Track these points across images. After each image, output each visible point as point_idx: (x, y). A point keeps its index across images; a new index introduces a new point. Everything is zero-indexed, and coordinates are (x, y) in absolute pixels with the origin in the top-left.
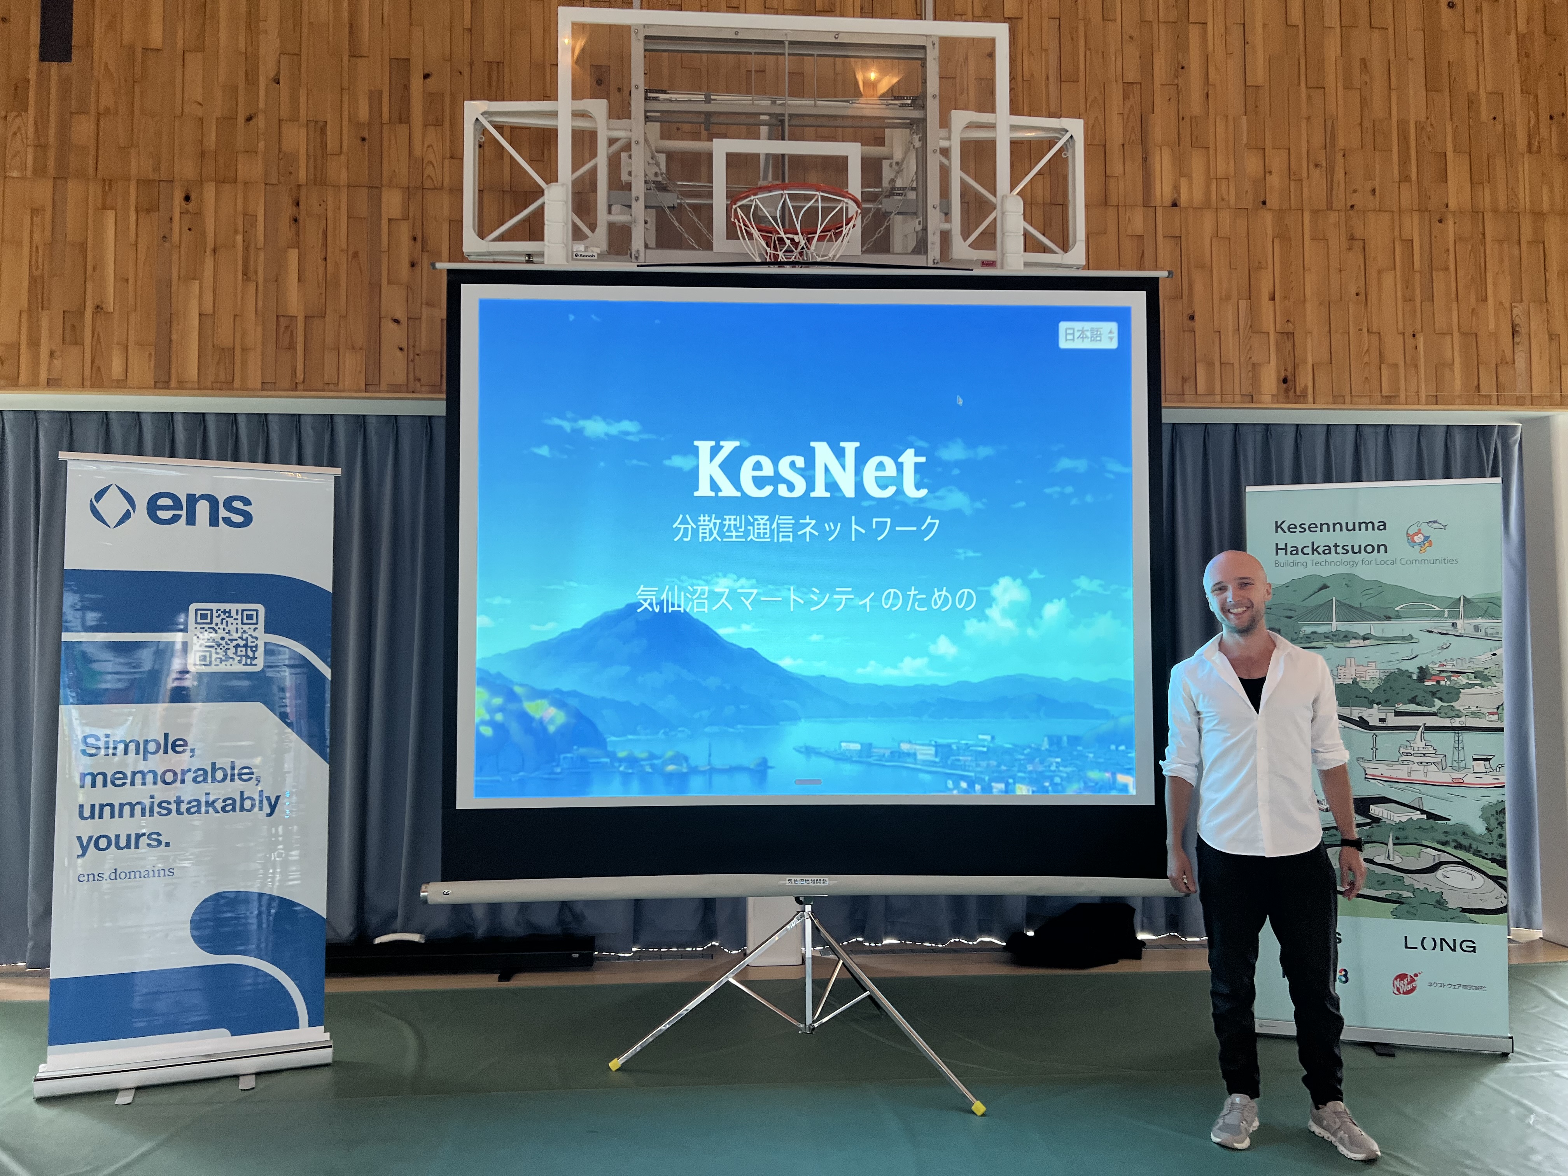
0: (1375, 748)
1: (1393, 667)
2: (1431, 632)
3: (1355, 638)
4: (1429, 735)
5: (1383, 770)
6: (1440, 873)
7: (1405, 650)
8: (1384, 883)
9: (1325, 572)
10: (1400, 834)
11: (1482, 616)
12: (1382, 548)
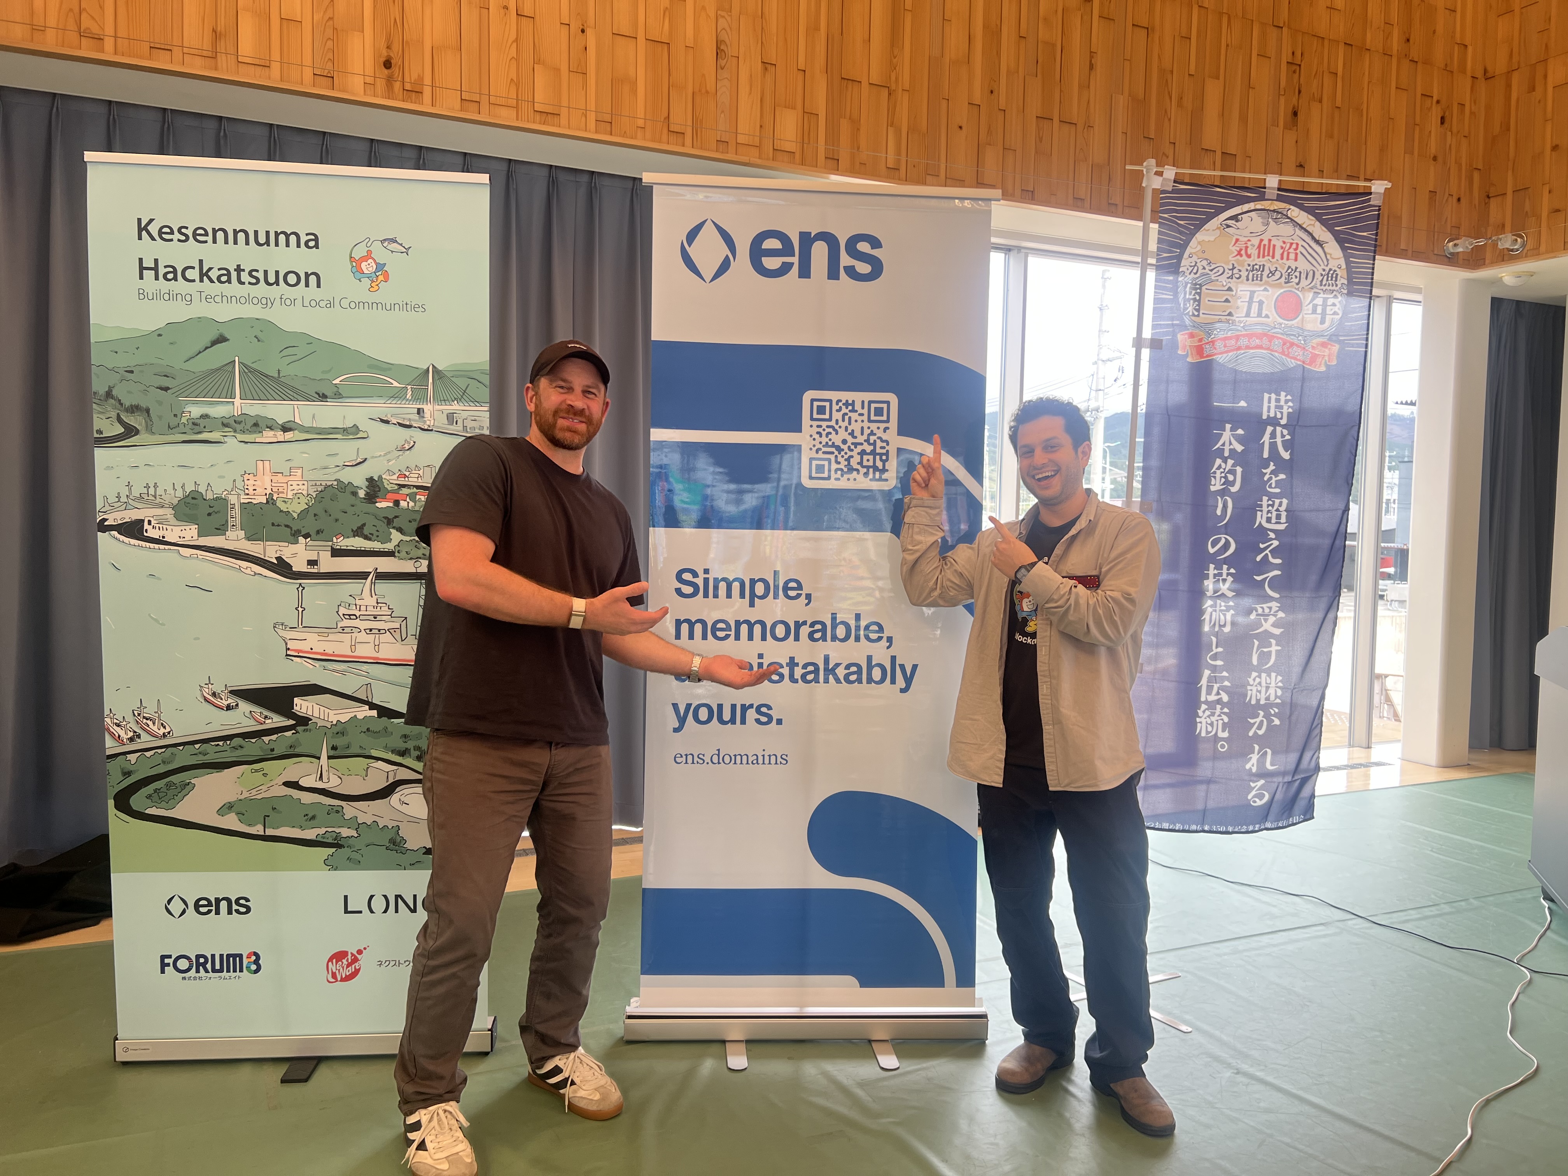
0: (300, 608)
1: (329, 477)
2: (387, 422)
3: (271, 428)
4: (383, 587)
5: (313, 642)
6: (395, 798)
7: (347, 450)
8: (313, 818)
9: (223, 313)
10: (339, 742)
11: (459, 400)
12: (313, 279)
